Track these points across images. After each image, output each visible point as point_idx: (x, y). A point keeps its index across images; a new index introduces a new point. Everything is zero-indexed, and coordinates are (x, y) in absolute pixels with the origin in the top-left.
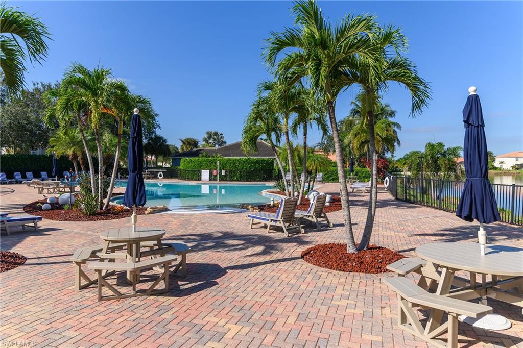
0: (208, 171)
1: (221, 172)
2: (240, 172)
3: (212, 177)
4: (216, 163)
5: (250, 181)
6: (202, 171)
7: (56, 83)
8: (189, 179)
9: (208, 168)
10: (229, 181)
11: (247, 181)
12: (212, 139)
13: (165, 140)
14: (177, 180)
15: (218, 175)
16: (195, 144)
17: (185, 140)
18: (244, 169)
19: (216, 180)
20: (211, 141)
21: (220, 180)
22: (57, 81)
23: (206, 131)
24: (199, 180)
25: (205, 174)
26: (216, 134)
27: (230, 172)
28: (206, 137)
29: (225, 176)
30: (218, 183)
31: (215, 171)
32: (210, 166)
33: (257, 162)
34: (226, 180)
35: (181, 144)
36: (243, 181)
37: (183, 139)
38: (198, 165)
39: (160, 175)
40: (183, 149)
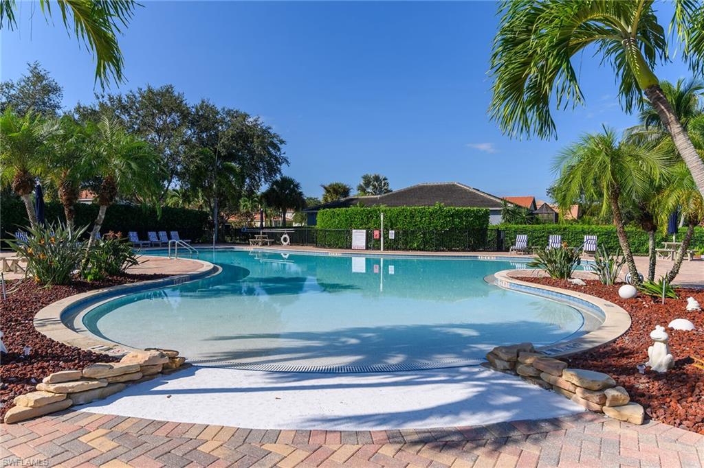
0: (365, 231)
1: (388, 234)
2: (424, 234)
3: (371, 243)
4: (378, 217)
5: (443, 251)
6: (354, 231)
7: (128, 93)
8: (330, 246)
9: (364, 226)
10: (403, 250)
11: (437, 250)
12: (371, 187)
13: (298, 184)
14: (311, 247)
15: (382, 238)
16: (346, 192)
17: (330, 186)
18: (431, 229)
19: (380, 249)
20: (370, 190)
21: (386, 248)
22: (131, 91)
23: (363, 175)
24: (347, 248)
25: (359, 238)
26: (377, 178)
27: (405, 232)
28: (362, 184)
29: (395, 240)
30: (381, 254)
31: (376, 232)
32: (367, 221)
33: (457, 214)
34: (397, 249)
35: (323, 192)
36: (429, 250)
37: (327, 185)
38: (346, 220)
39: (285, 240)
40: (326, 199)
